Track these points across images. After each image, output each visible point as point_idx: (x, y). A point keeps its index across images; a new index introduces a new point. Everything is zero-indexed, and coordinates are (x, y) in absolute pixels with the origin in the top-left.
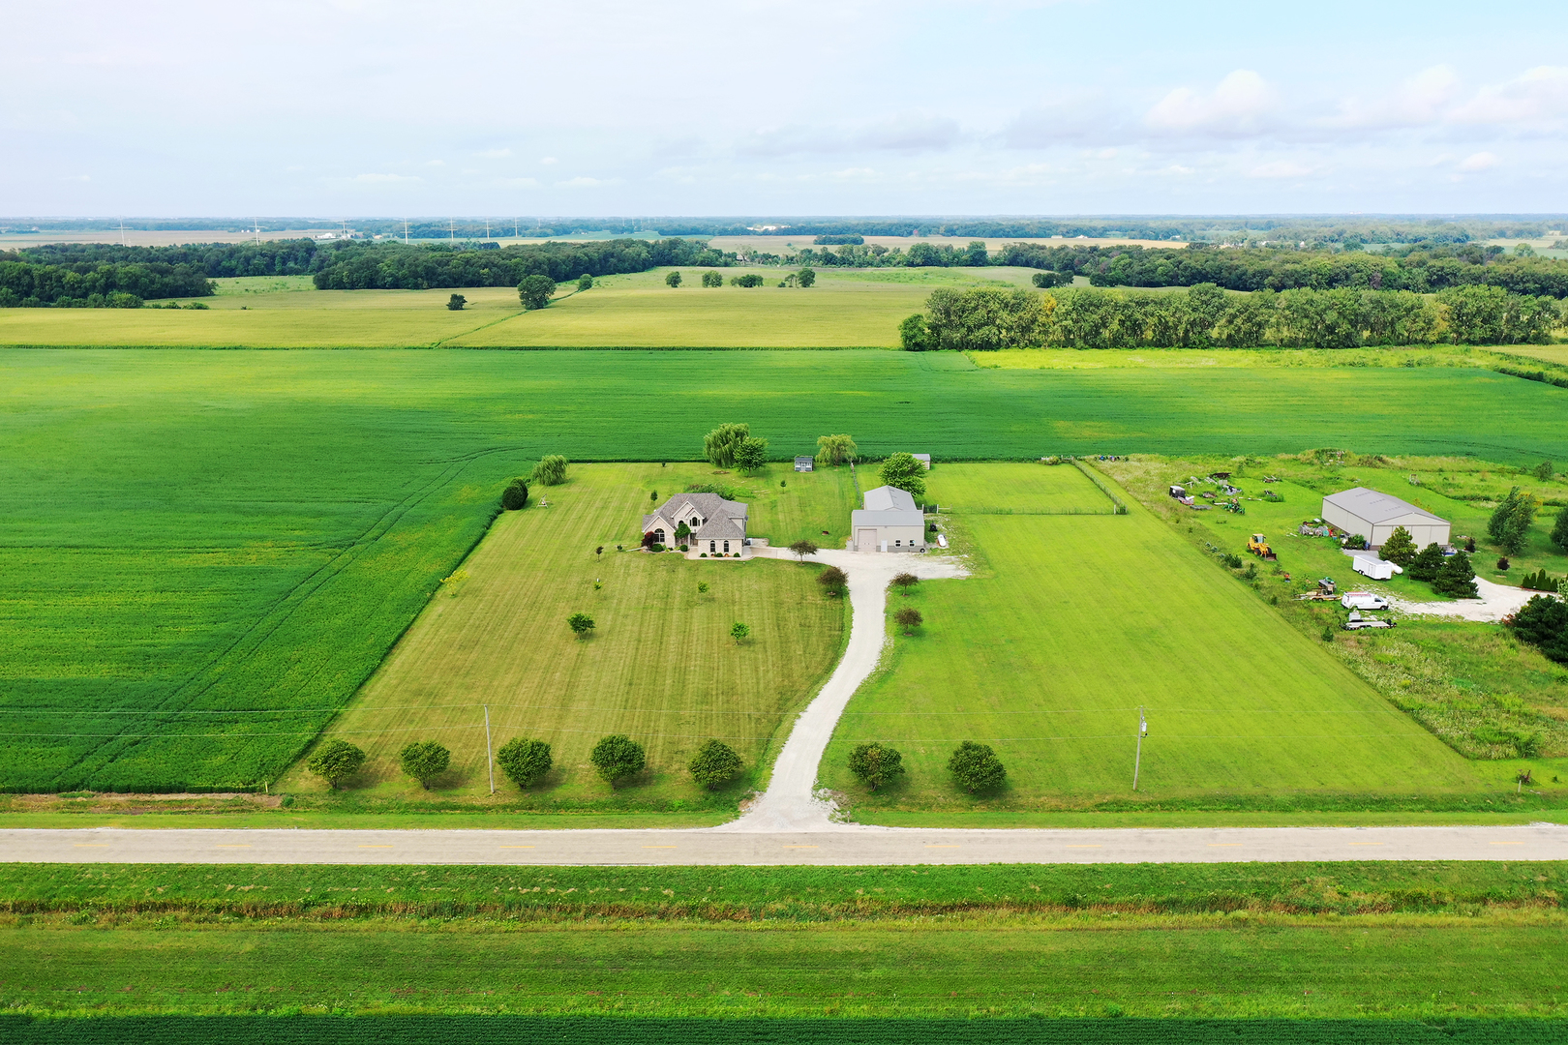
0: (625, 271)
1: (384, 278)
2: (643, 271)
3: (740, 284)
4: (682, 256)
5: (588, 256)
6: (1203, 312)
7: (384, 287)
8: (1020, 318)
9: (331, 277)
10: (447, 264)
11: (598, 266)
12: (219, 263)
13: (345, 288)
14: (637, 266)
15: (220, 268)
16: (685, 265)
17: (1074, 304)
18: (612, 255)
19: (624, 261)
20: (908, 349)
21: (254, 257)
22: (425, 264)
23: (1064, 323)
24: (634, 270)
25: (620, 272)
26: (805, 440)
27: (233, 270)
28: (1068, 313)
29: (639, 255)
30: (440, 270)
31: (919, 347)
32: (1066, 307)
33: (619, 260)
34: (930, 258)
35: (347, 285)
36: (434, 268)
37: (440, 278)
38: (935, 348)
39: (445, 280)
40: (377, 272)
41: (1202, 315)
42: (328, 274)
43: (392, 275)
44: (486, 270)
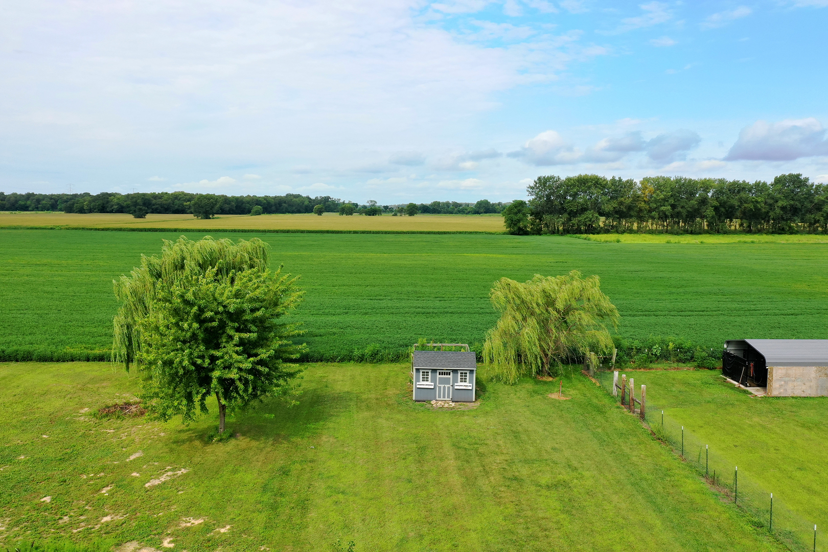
0: (293, 212)
1: (112, 206)
2: (305, 213)
3: (366, 215)
4: (332, 206)
5: (267, 201)
6: (793, 200)
7: (111, 212)
8: (621, 203)
9: (76, 205)
10: (161, 198)
11: (273, 208)
12: (16, 201)
13: (85, 213)
14: (301, 210)
15: (17, 205)
16: (334, 212)
17: (672, 189)
18: (285, 203)
19: (293, 206)
20: (513, 234)
21: (43, 200)
22: (143, 196)
23: (663, 208)
24: (299, 212)
25: (289, 212)
26: (430, 304)
27: (28, 207)
28: (665, 200)
29: (303, 203)
30: (154, 201)
31: (522, 232)
32: (665, 193)
33: (290, 205)
34: (489, 209)
35: (86, 211)
36: (149, 200)
37: (153, 207)
38: (538, 232)
39: (157, 209)
40: (108, 202)
41: (792, 202)
42: (73, 204)
43: (118, 204)
44: (188, 203)
